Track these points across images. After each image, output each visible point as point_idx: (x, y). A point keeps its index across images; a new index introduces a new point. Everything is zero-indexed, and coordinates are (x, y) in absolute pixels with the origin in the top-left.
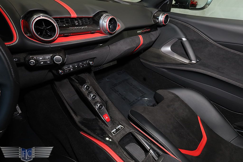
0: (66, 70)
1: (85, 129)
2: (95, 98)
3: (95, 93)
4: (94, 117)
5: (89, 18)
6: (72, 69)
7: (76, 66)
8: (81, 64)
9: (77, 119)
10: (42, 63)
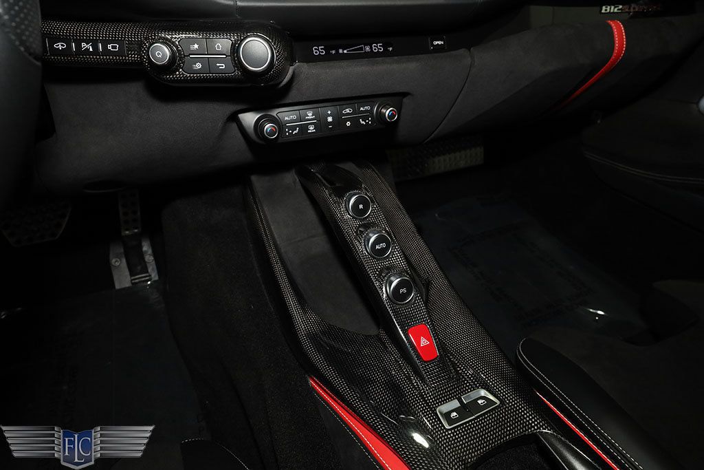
0: (290, 128)
1: (330, 373)
2: (384, 251)
3: (386, 231)
4: (373, 330)
6: (311, 129)
7: (330, 119)
8: (348, 114)
9: (303, 322)
10: (198, 66)
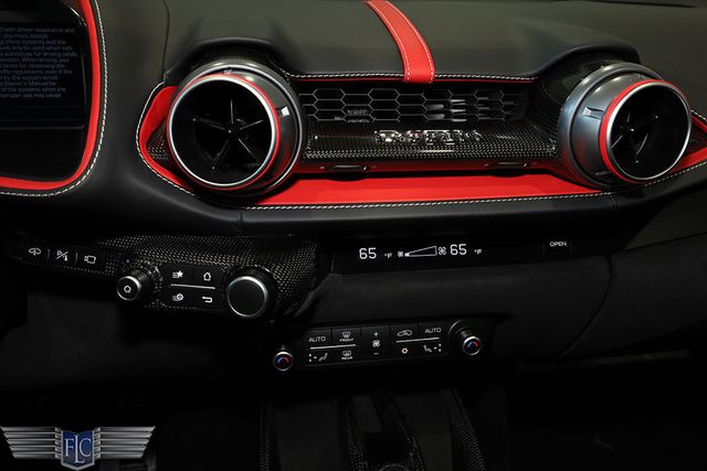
0: (314, 353)
5: (511, 88)
7: (376, 343)
8: (407, 337)
10: (180, 297)
